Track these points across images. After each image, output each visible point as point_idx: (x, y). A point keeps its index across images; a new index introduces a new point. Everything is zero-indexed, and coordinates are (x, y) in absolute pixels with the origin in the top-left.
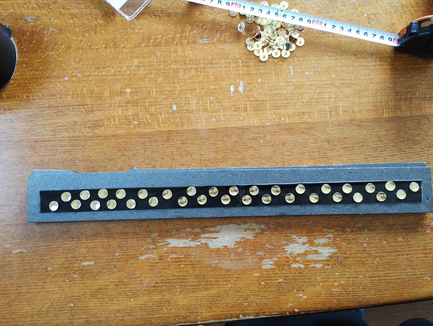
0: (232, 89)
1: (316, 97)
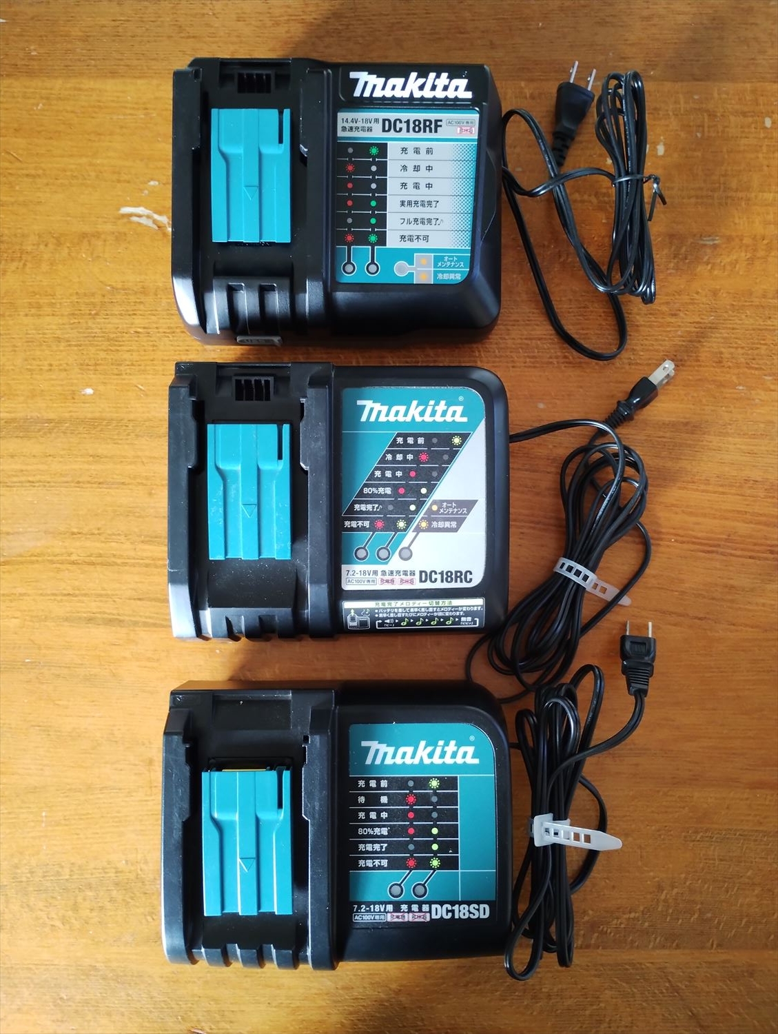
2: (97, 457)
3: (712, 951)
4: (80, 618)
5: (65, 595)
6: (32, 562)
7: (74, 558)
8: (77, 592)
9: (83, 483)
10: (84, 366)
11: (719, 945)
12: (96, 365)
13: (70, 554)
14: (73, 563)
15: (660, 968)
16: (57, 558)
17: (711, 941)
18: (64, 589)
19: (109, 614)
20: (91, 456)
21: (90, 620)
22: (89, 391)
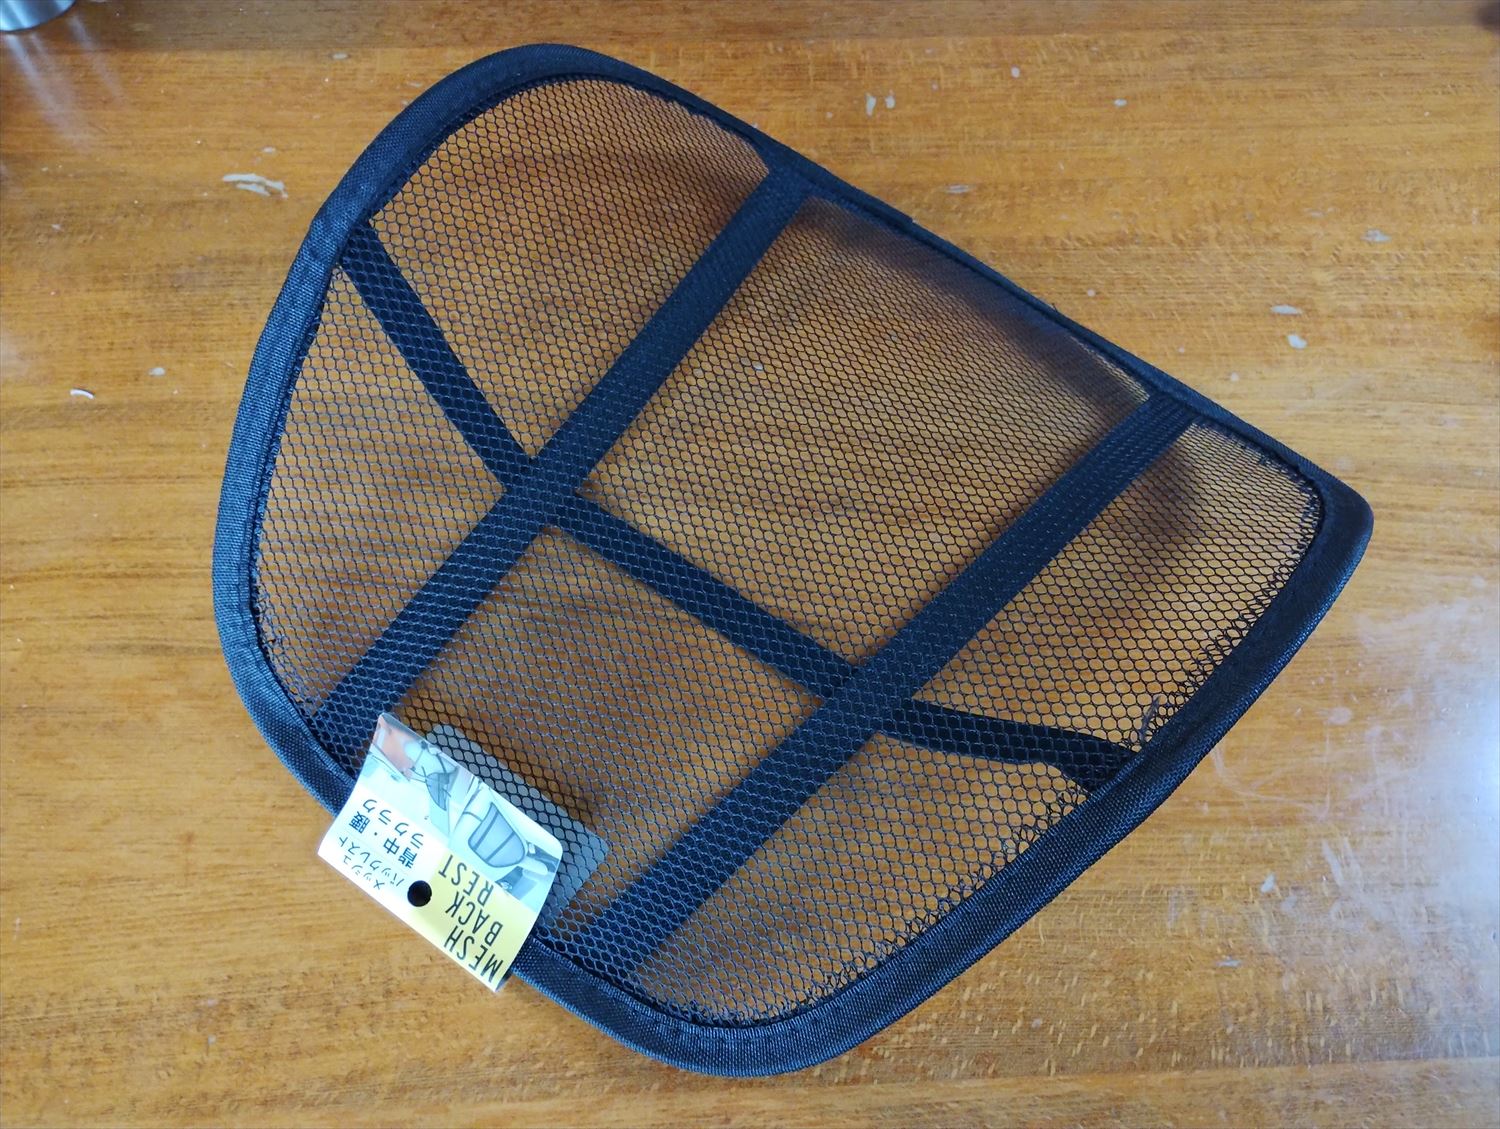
0: (890, 103)
2: (159, 448)
3: (1051, 1078)
4: (109, 647)
5: (92, 617)
6: (50, 578)
7: (110, 570)
8: (109, 613)
9: (137, 478)
10: (155, 344)
11: (1061, 1069)
12: (172, 342)
13: (105, 566)
14: (110, 576)
15: (970, 1110)
16: (87, 571)
17: (1047, 1062)
18: (91, 610)
19: (152, 639)
20: (152, 445)
21: (123, 649)
22: (159, 371)
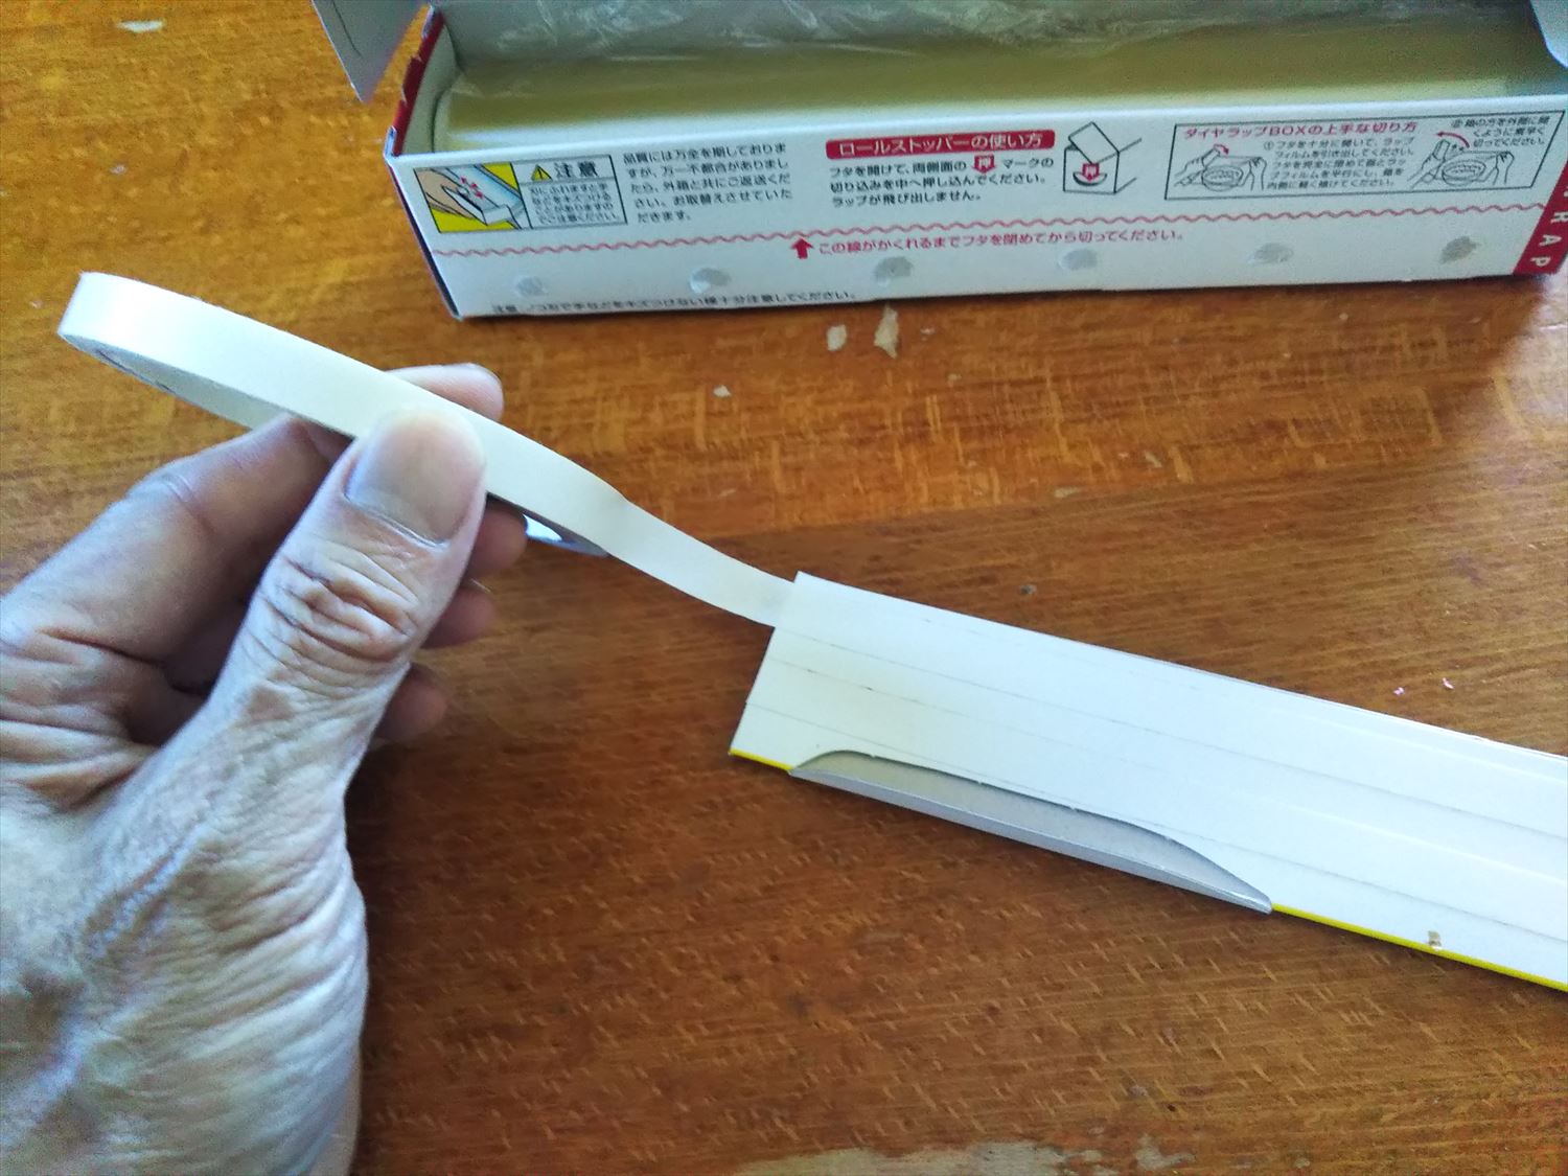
1: (1335, 344)
